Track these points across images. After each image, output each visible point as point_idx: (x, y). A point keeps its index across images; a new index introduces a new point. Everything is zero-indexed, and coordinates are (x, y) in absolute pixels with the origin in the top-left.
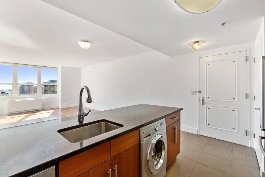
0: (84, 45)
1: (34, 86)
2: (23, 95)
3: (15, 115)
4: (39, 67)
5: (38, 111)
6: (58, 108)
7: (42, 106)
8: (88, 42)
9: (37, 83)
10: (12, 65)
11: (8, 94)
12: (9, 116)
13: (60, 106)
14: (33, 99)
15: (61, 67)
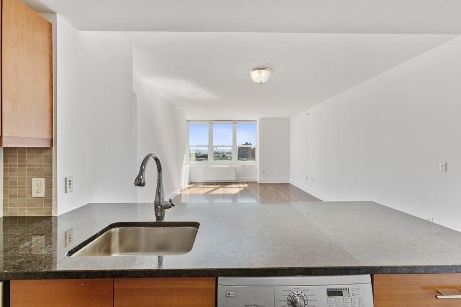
0: (258, 77)
2: (218, 161)
3: (207, 185)
4: (234, 122)
5: (231, 183)
6: (255, 182)
7: (236, 177)
8: (264, 69)
9: (231, 145)
11: (227, 157)
12: (204, 185)
13: (258, 179)
14: (226, 166)
15: (260, 118)
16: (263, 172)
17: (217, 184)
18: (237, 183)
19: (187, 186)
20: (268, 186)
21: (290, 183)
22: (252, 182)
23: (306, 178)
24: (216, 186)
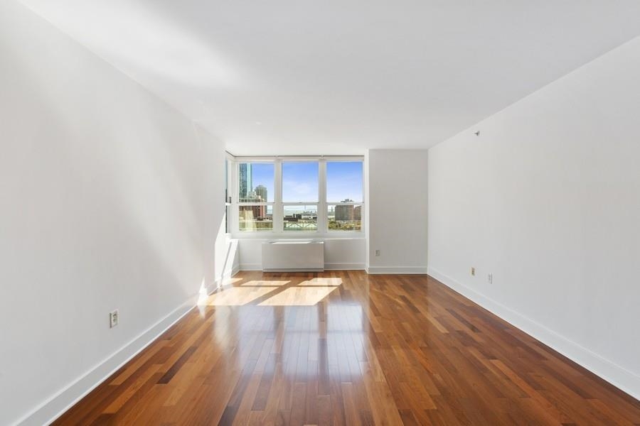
4: (322, 158)
5: (315, 274)
6: (362, 272)
7: (325, 261)
12: (263, 278)
13: (367, 267)
15: (370, 150)
16: (376, 253)
18: (327, 273)
19: (229, 280)
20: (387, 281)
21: (428, 273)
22: (354, 272)
23: (471, 272)
24: (283, 283)
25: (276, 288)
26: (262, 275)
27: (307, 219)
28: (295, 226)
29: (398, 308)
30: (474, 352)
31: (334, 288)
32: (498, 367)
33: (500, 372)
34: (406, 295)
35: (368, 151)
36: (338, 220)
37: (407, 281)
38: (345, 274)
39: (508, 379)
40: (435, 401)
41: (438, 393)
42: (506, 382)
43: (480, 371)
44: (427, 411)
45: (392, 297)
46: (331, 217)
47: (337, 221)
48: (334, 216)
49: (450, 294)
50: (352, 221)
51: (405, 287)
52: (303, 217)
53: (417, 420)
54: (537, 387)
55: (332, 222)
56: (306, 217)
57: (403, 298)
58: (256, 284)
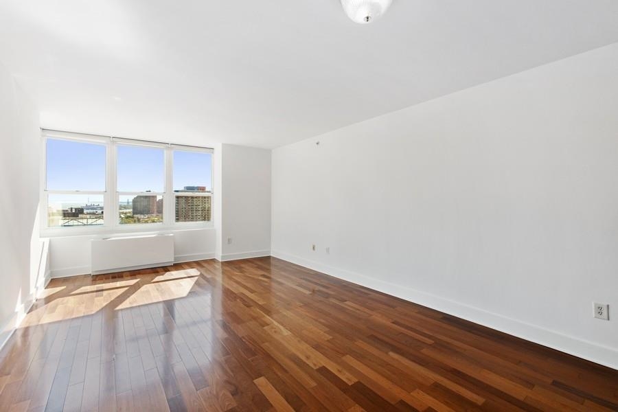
1: (159, 198)
3: (108, 280)
4: (169, 146)
5: (166, 269)
6: (214, 260)
7: (175, 254)
9: (163, 192)
10: (104, 141)
13: (219, 256)
14: (152, 235)
15: (223, 144)
16: (228, 241)
17: (133, 273)
18: (177, 266)
20: (243, 265)
21: (271, 255)
22: (206, 261)
23: (312, 248)
24: (133, 282)
25: (127, 288)
26: (90, 279)
27: (94, 214)
28: (75, 222)
29: (266, 284)
30: (333, 301)
31: (196, 278)
32: (349, 305)
33: (352, 307)
34: (266, 274)
35: (221, 144)
36: (137, 214)
37: (260, 263)
38: (198, 264)
39: (358, 309)
40: (328, 334)
41: (327, 329)
42: (357, 311)
43: (342, 310)
44: (328, 341)
45: (256, 277)
46: (128, 211)
47: (135, 216)
48: (131, 210)
49: (296, 267)
50: (154, 215)
51: (259, 268)
52: (85, 211)
53: (326, 348)
54: (373, 309)
55: (130, 217)
56: (92, 211)
57: (264, 276)
58: (95, 289)
